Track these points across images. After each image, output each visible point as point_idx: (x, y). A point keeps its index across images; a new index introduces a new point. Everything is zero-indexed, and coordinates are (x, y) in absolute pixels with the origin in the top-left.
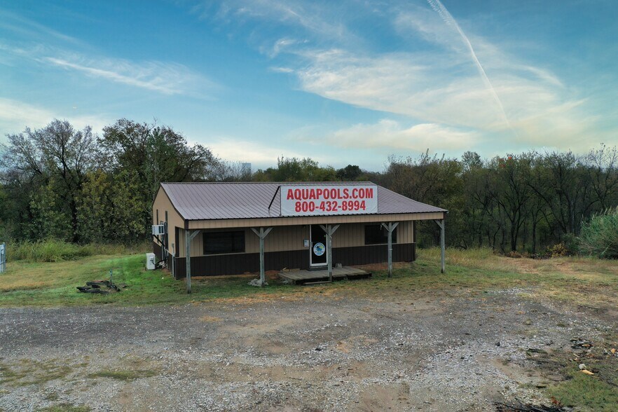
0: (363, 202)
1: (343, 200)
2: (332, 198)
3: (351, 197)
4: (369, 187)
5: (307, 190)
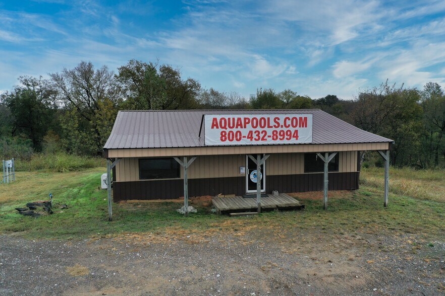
0: (296, 131)
1: (274, 129)
2: (261, 127)
3: (282, 127)
4: (303, 116)
5: (234, 119)
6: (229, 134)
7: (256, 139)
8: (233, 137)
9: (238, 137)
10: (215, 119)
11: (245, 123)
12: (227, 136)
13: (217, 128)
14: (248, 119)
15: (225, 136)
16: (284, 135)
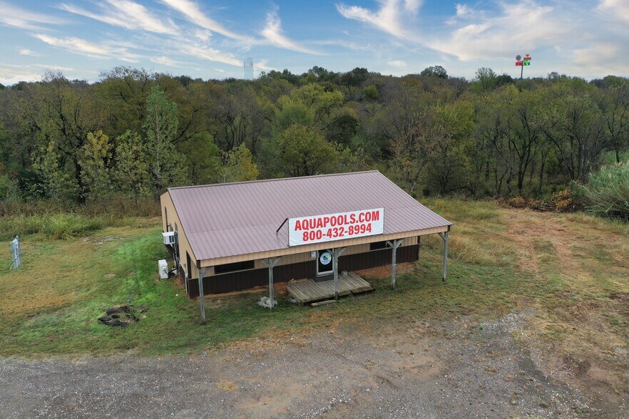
0: (370, 225)
1: (350, 225)
2: (339, 224)
3: (357, 222)
4: (375, 210)
5: (315, 220)
6: (311, 234)
7: (334, 236)
8: (314, 237)
9: (319, 236)
10: (298, 222)
11: (325, 223)
12: (309, 236)
13: (300, 229)
14: (328, 218)
15: (307, 236)
16: (358, 230)
